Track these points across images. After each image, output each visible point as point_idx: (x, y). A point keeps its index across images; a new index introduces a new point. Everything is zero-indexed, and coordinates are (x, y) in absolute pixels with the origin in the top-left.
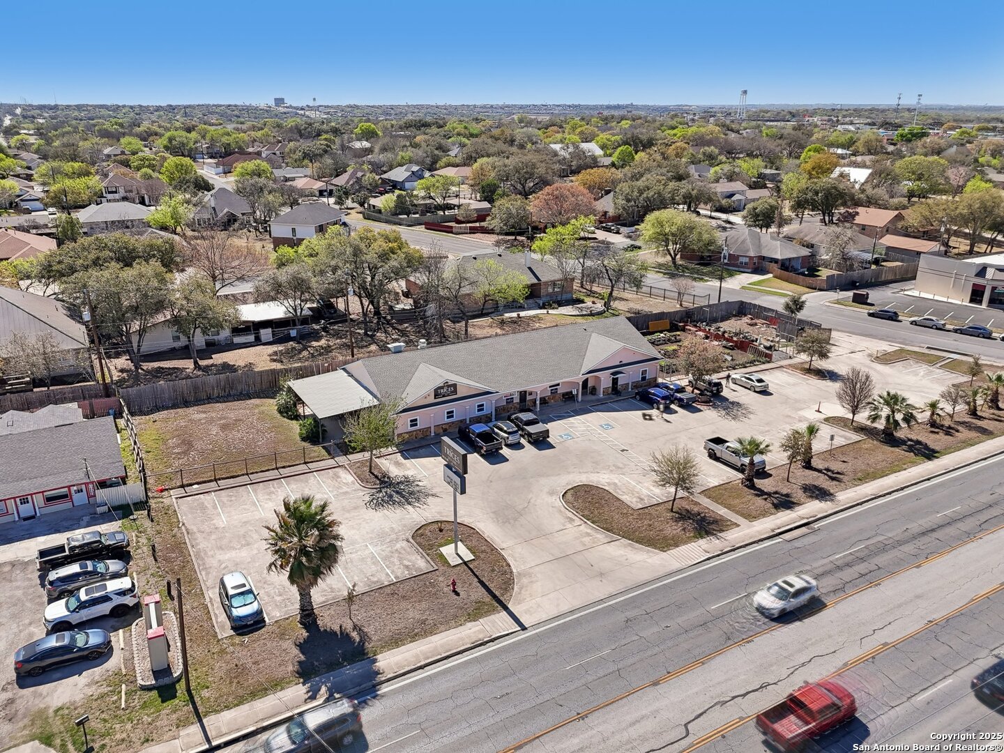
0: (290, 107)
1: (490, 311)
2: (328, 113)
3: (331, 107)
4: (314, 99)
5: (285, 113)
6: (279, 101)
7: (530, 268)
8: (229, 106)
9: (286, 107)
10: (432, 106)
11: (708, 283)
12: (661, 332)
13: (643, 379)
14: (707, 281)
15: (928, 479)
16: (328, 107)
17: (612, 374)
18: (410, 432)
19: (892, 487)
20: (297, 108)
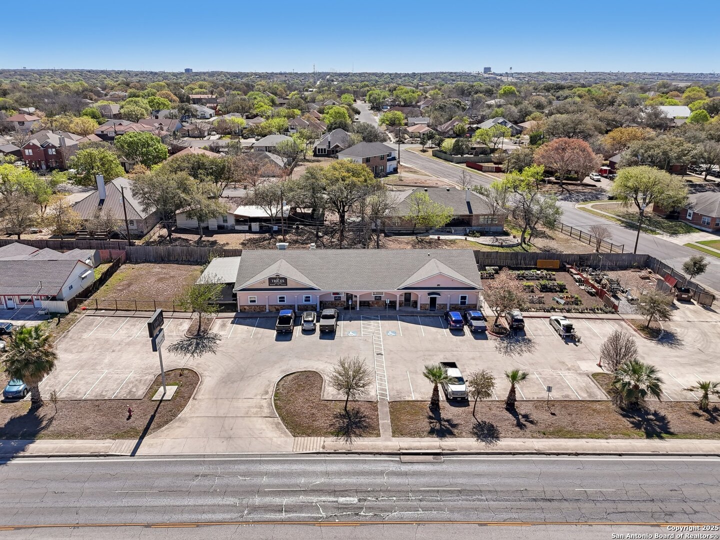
0: (494, 74)
1: (422, 232)
2: (518, 78)
3: (521, 73)
4: (511, 68)
5: (487, 78)
6: (487, 70)
7: (468, 203)
8: (451, 73)
9: (492, 74)
10: (606, 73)
11: (658, 236)
12: (539, 270)
13: (463, 303)
14: (659, 234)
15: (620, 455)
16: (519, 74)
17: (429, 294)
18: (250, 306)
19: (568, 449)
20: (497, 75)
